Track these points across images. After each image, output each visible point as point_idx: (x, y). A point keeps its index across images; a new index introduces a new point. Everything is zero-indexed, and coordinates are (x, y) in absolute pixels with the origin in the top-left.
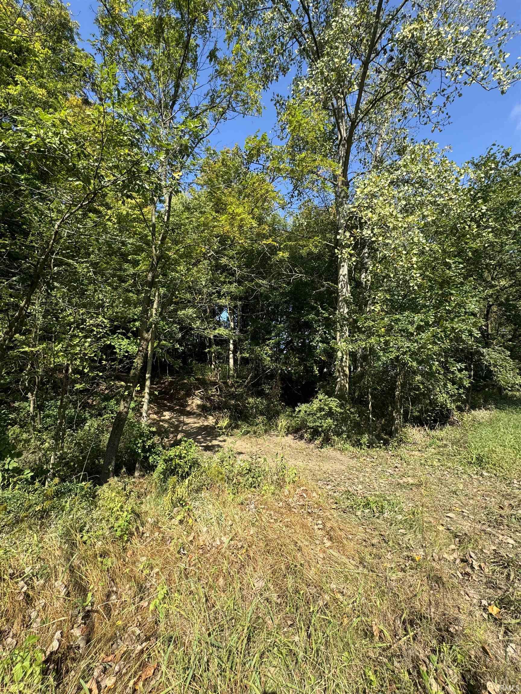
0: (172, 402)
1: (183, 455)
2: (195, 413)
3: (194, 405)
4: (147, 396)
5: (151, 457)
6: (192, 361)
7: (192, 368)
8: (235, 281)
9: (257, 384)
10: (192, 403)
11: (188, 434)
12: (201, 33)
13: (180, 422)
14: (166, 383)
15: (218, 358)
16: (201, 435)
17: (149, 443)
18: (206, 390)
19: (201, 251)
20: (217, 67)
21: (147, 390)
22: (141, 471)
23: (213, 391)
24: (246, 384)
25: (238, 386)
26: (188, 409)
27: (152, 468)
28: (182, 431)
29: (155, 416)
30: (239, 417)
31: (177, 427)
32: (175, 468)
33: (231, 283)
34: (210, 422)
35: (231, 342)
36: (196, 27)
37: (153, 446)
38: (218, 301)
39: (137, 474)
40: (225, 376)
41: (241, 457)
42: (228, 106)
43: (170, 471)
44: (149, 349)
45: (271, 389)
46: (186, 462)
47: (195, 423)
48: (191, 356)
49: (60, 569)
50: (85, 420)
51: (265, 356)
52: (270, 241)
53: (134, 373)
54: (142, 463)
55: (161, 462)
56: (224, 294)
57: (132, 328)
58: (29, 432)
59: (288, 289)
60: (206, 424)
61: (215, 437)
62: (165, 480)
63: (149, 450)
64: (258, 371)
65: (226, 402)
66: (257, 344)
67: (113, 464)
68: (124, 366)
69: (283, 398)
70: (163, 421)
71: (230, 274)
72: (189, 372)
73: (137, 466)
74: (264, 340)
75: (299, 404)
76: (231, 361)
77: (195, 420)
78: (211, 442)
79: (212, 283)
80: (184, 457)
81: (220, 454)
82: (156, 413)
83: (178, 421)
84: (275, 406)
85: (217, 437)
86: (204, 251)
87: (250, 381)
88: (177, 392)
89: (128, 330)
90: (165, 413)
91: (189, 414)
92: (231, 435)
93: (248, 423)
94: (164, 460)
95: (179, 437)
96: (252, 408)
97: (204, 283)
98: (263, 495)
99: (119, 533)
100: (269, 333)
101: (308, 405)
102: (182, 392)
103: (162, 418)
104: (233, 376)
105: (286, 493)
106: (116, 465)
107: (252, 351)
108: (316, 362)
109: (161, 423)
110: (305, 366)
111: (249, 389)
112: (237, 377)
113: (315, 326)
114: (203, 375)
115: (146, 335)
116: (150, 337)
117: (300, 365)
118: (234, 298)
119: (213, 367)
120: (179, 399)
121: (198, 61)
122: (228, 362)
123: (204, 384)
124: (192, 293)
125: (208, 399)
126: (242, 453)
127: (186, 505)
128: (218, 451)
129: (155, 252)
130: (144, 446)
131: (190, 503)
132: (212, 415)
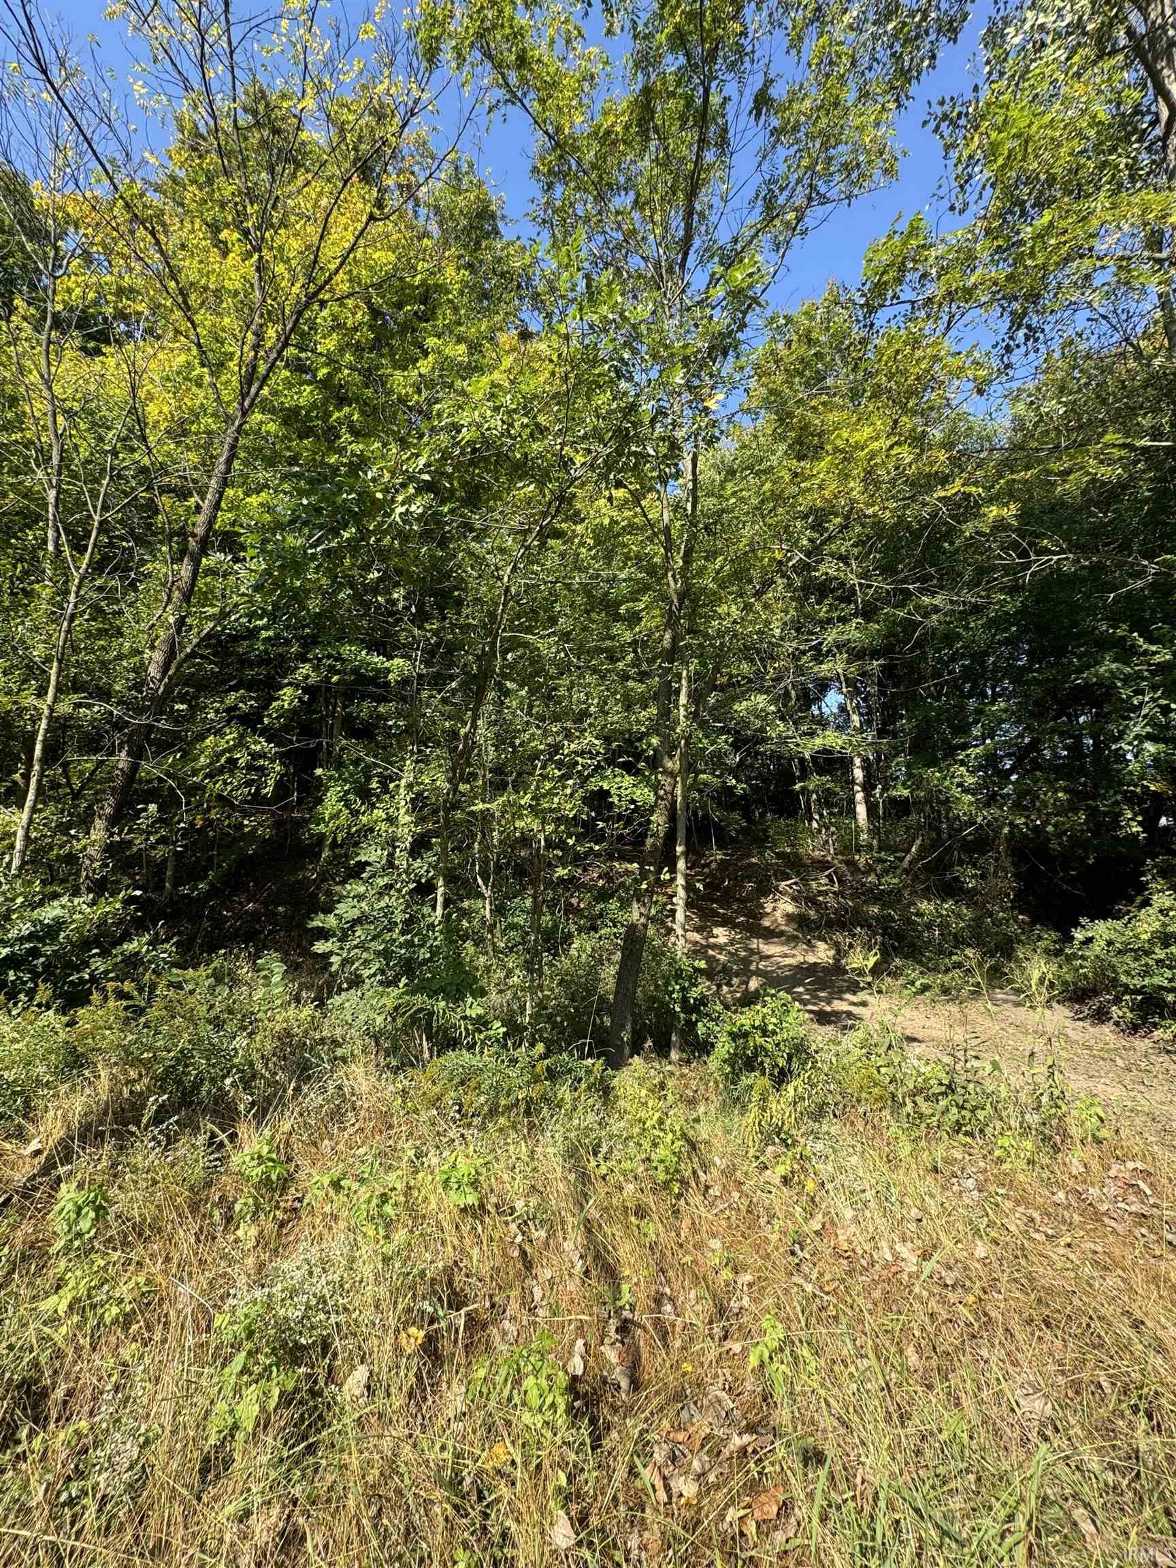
0: (729, 907)
1: (771, 1027)
2: (782, 933)
3: (778, 914)
4: (681, 893)
5: (700, 1024)
6: (762, 815)
7: (765, 831)
8: (856, 615)
9: (939, 866)
10: (774, 909)
11: (773, 980)
12: (732, 67)
13: (752, 952)
14: (713, 866)
15: (829, 805)
16: (804, 985)
17: (694, 993)
18: (805, 881)
19: (772, 559)
20: (776, 123)
21: (680, 880)
22: (683, 1051)
23: (820, 883)
24: (905, 864)
25: (886, 872)
26: (766, 923)
27: (705, 1047)
28: (758, 973)
29: (697, 937)
30: (895, 949)
31: (746, 962)
32: (756, 1055)
33: (844, 620)
34: (822, 955)
35: (857, 761)
36: (720, 61)
37: (702, 1001)
38: (816, 669)
39: (674, 1056)
40: (848, 847)
41: (917, 1049)
42: (810, 199)
43: (743, 1061)
44: (678, 791)
45: (983, 877)
46: (777, 1045)
47: (786, 956)
48: (760, 802)
49: (571, 1220)
50: (568, 938)
51: (956, 792)
52: (956, 487)
53: (653, 845)
54: (682, 1034)
55: (724, 1038)
56: (829, 651)
57: (644, 751)
58: (487, 953)
59: (1013, 605)
60: (811, 959)
61: (838, 994)
62: (734, 1078)
63: (695, 1009)
64: (939, 831)
65: (856, 911)
66: (933, 763)
67: (629, 1027)
68: (634, 831)
69: (1021, 902)
70: (714, 947)
71: (842, 599)
72: (760, 840)
73: (674, 1038)
74: (951, 751)
75: (1084, 921)
76: (861, 810)
77: (785, 949)
78: (829, 1003)
79: (798, 630)
80: (774, 1033)
81: (860, 1034)
82: (698, 930)
83: (746, 949)
84: (997, 923)
85: (843, 992)
86: (779, 556)
87: (920, 856)
88: (738, 883)
89: (638, 756)
90: (716, 931)
91: (769, 935)
92: (880, 992)
93: (919, 962)
94: (730, 1034)
95: (754, 984)
96: (929, 926)
97: (777, 632)
98: (1000, 1161)
99: (661, 1176)
100: (964, 729)
101: (1118, 924)
102: (750, 886)
103: (712, 940)
104: (870, 847)
105: (1077, 1168)
106: (634, 1032)
107: (918, 783)
108: (1130, 799)
109: (711, 952)
110: (1093, 812)
111: (916, 878)
112: (880, 849)
113: (1125, 693)
114: (793, 846)
115: (669, 764)
116: (678, 766)
117: (1075, 810)
118: (858, 654)
119: (815, 825)
120: (742, 901)
121: (731, 134)
122: (852, 813)
123: (795, 865)
124: (752, 660)
125: (811, 901)
126: (915, 1040)
127: (793, 1145)
128: (852, 1027)
129: (673, 585)
130: (685, 1000)
131: (802, 1141)
132: (824, 940)
